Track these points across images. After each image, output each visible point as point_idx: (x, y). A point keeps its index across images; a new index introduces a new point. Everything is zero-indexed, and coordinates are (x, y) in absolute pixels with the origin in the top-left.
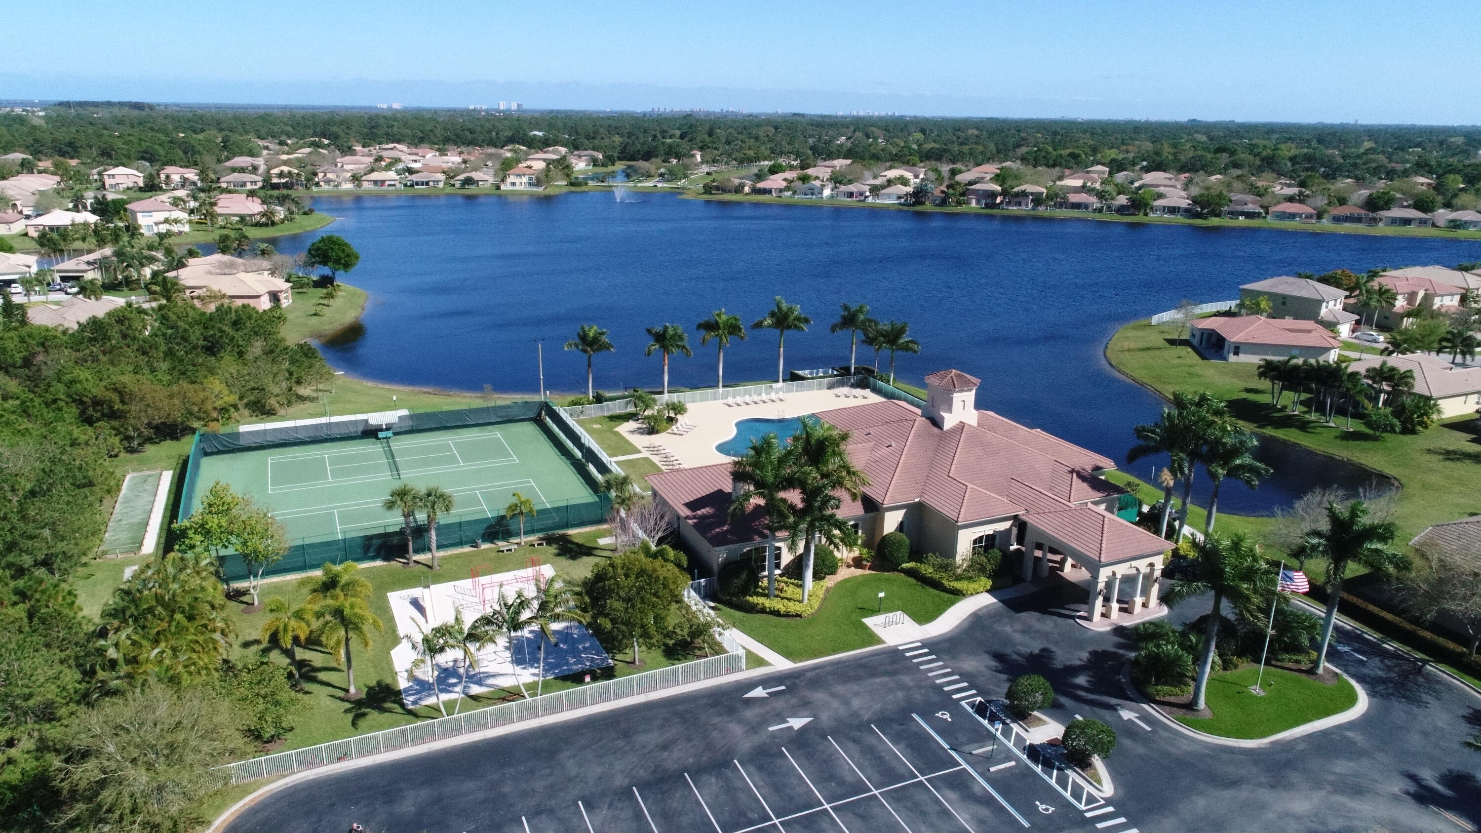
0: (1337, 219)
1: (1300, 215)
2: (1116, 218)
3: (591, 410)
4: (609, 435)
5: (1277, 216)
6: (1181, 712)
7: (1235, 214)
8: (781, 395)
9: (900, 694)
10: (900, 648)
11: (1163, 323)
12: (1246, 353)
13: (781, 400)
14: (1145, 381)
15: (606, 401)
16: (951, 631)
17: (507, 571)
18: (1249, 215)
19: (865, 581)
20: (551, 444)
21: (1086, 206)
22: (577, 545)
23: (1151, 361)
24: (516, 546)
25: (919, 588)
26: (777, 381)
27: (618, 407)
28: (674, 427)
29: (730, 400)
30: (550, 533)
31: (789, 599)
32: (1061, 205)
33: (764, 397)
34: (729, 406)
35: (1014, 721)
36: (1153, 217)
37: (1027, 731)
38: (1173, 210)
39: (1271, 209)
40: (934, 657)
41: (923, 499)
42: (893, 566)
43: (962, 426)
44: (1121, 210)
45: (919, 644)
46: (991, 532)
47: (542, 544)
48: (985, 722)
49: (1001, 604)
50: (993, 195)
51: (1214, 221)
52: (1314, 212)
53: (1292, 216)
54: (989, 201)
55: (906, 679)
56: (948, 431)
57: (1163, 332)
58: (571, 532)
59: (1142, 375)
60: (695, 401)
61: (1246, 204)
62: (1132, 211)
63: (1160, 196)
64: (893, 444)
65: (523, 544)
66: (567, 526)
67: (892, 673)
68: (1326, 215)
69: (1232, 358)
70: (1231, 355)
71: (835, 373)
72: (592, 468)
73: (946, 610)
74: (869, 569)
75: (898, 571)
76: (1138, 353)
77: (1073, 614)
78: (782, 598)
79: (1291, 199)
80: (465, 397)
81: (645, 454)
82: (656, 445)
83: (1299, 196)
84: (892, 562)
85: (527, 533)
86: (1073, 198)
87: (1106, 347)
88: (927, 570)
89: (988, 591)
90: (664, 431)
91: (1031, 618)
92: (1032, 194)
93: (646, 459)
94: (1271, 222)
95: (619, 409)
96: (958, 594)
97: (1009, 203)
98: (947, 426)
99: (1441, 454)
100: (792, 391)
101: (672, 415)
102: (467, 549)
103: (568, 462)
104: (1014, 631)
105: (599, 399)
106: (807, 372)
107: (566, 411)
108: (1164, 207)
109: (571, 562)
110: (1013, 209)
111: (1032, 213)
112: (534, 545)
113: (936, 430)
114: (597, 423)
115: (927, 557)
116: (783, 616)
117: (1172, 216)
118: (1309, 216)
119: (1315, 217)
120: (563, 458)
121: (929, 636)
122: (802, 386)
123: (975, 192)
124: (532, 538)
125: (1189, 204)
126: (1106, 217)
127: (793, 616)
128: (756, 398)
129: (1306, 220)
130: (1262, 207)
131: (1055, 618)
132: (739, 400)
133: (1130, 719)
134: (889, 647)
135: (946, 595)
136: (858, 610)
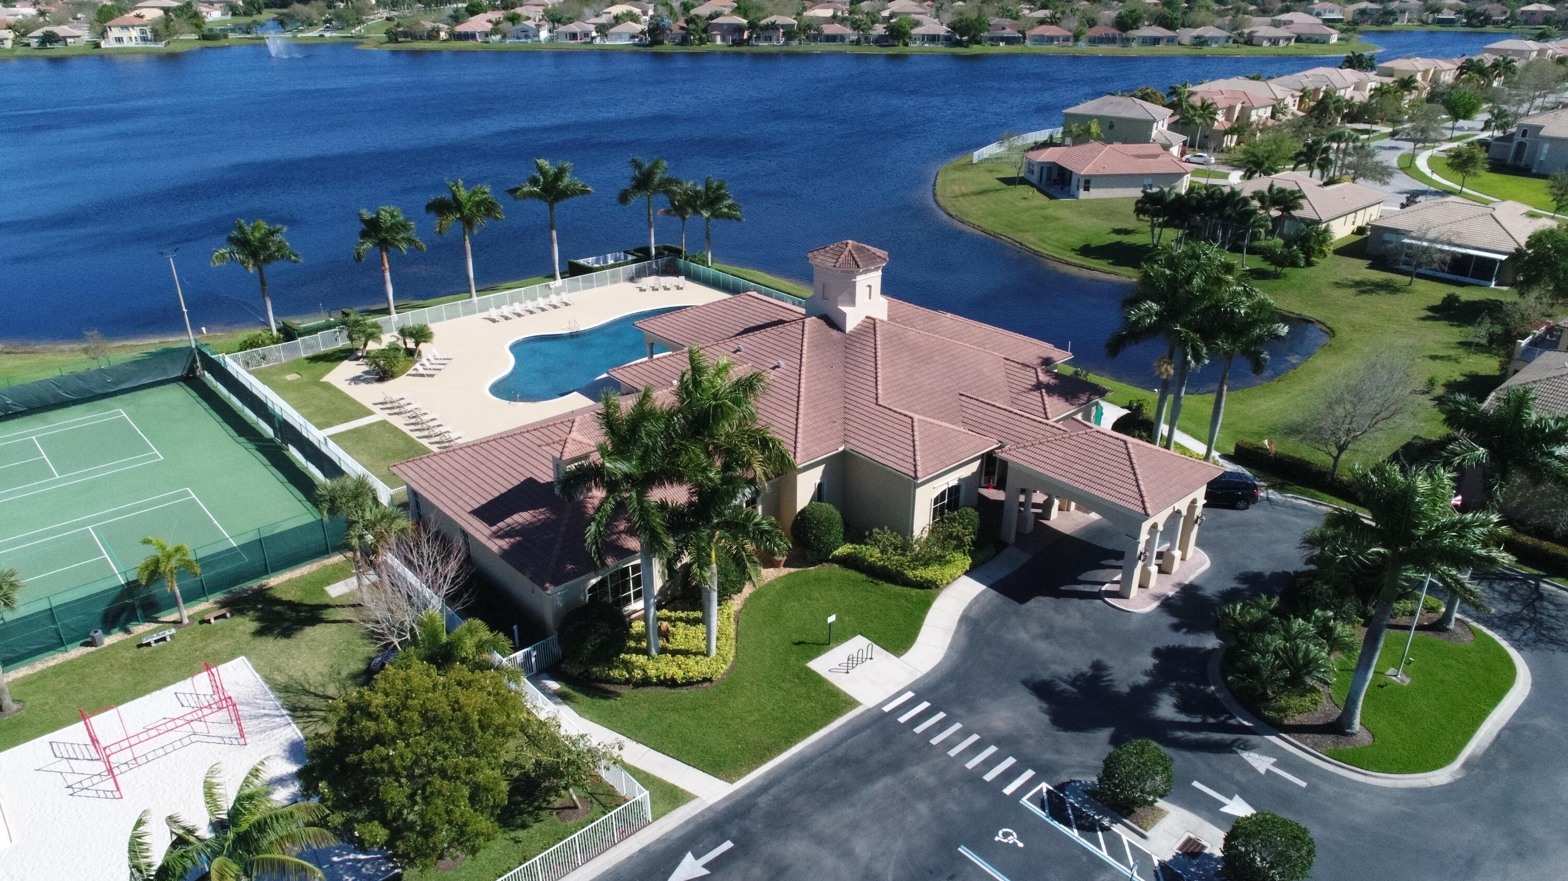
0: (1094, 41)
1: (1057, 38)
2: (875, 50)
3: (279, 353)
4: (315, 390)
5: (1036, 40)
6: (1328, 740)
7: (995, 40)
8: (565, 297)
9: (923, 807)
10: (887, 709)
11: (986, 160)
12: (1098, 186)
13: (566, 304)
14: (998, 231)
15: (301, 335)
16: (946, 658)
17: (159, 687)
18: (1009, 41)
19: (787, 588)
20: (219, 419)
21: (842, 38)
22: (290, 605)
23: (993, 206)
24: (173, 631)
25: (870, 587)
26: (553, 277)
27: (322, 343)
28: (417, 366)
29: (493, 313)
30: (236, 588)
31: (686, 653)
32: (815, 39)
33: (541, 302)
34: (494, 321)
35: (1115, 821)
36: (914, 47)
37: (1143, 837)
38: (933, 38)
39: (1027, 34)
40: (941, 715)
41: (849, 446)
42: (822, 557)
43: (871, 324)
44: (880, 41)
45: (910, 695)
46: (955, 483)
47: (223, 616)
48: (1074, 834)
49: (992, 593)
50: (739, 29)
51: (975, 49)
52: (1070, 34)
53: (1051, 39)
54: (736, 37)
55: (919, 772)
56: (852, 334)
57: (991, 171)
58: (275, 581)
59: (989, 224)
60: (440, 319)
61: (1004, 28)
62: (891, 42)
63: (917, 24)
64: (782, 363)
65: (186, 621)
66: (266, 570)
67: (894, 766)
68: (1082, 37)
69: (1083, 195)
70: (1081, 190)
71: (630, 258)
72: (294, 453)
73: (923, 620)
74: (785, 566)
75: (828, 561)
76: (974, 197)
77: (1096, 589)
78: (674, 653)
79: (1042, 22)
80: (61, 351)
81: (380, 415)
82: (395, 397)
83: (1050, 18)
84: (820, 550)
85: (191, 596)
86: (829, 29)
87: (935, 195)
88: (872, 554)
89: (967, 573)
90: (402, 372)
91: (1040, 605)
92: (783, 26)
93: (384, 423)
94: (1029, 46)
95: (324, 345)
96: (930, 587)
97: (758, 38)
98: (850, 326)
99: (1351, 286)
100: (579, 289)
101: (411, 344)
102: (76, 652)
103: (251, 446)
104: (1034, 638)
105: (288, 334)
106: (590, 260)
107: (235, 360)
108: (924, 35)
109: (283, 642)
110: (764, 45)
111: (786, 48)
112: (208, 621)
113: (834, 333)
114: (291, 371)
115: (871, 534)
116: (683, 685)
117: (932, 45)
118: (1066, 39)
119: (1072, 39)
120: (242, 439)
121: (919, 675)
122: (591, 281)
123: (720, 26)
124: (202, 606)
125: (948, 32)
126: (864, 49)
127: (698, 682)
128: (530, 305)
129: (1065, 43)
130: (1019, 32)
131: (1076, 601)
132: (506, 310)
133: (1268, 771)
134: (869, 710)
135: (914, 592)
136: (796, 648)
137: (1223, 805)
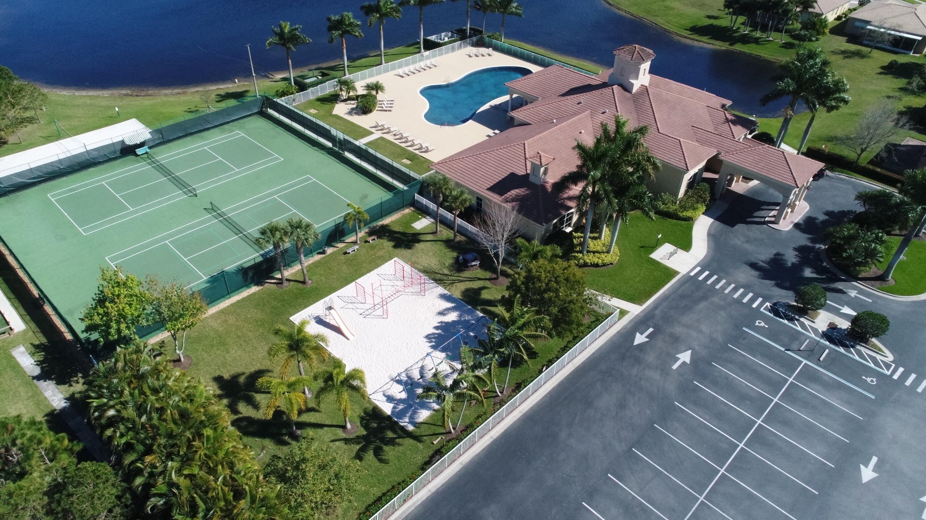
4: (335, 118)
6: (878, 283)
8: (433, 61)
9: (723, 313)
10: (692, 274)
13: (435, 66)
15: (308, 87)
16: (708, 252)
22: (401, 233)
24: (355, 246)
25: (662, 220)
28: (379, 104)
29: (400, 71)
30: (371, 226)
31: (599, 252)
33: (422, 64)
34: (402, 77)
35: (801, 316)
37: (813, 322)
40: (715, 277)
43: (643, 88)
45: (698, 269)
46: (697, 171)
47: (374, 239)
48: (786, 322)
49: (717, 223)
55: (716, 300)
56: (635, 94)
58: (387, 221)
64: (607, 111)
65: (359, 242)
66: (381, 217)
67: (705, 298)
71: (455, 35)
72: (349, 156)
73: (692, 235)
77: (762, 220)
78: (593, 252)
81: (378, 134)
82: (378, 123)
89: (703, 214)
90: (374, 109)
91: (740, 227)
93: (383, 138)
95: (323, 93)
96: (690, 220)
98: (634, 89)
100: (436, 56)
101: (374, 93)
102: (317, 257)
103: (323, 152)
104: (743, 243)
105: (302, 87)
106: (438, 38)
109: (409, 251)
112: (369, 242)
113: (627, 93)
114: (311, 108)
116: (602, 266)
120: (316, 149)
121: (699, 260)
122: (443, 52)
124: (360, 235)
127: (608, 265)
128: (417, 67)
131: (755, 226)
132: (405, 70)
133: (855, 296)
134: (684, 275)
135: (683, 222)
136: (641, 249)
137: (841, 309)
